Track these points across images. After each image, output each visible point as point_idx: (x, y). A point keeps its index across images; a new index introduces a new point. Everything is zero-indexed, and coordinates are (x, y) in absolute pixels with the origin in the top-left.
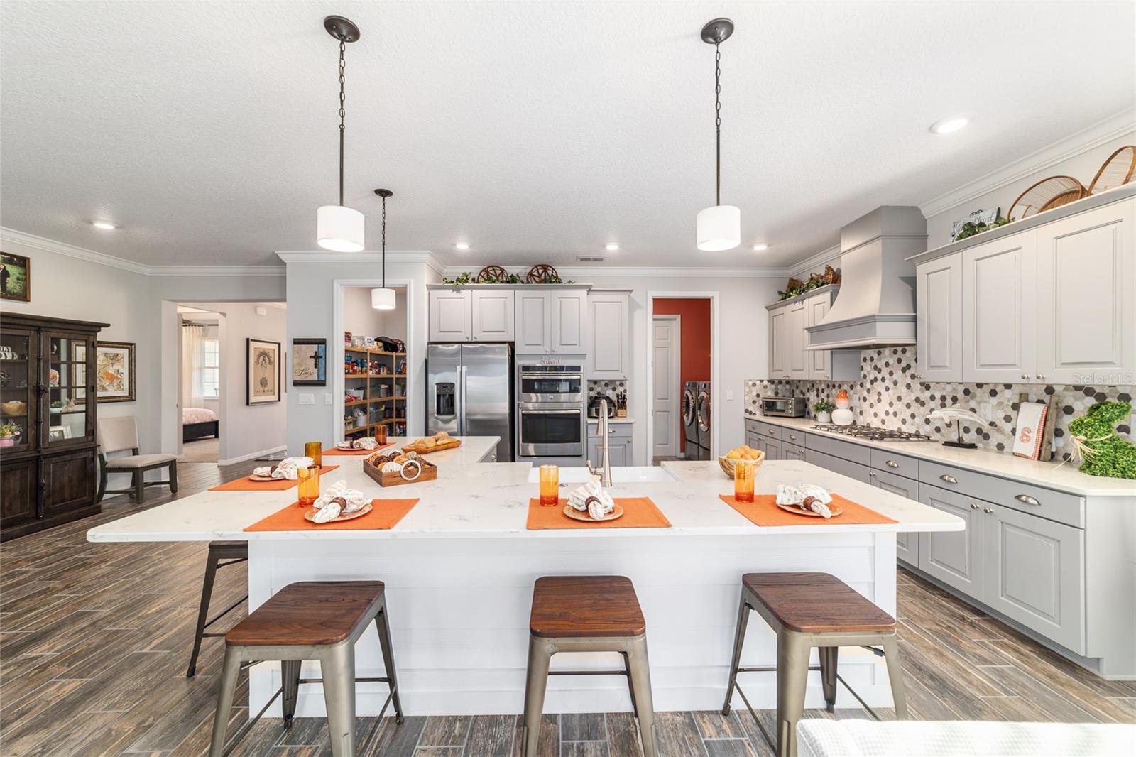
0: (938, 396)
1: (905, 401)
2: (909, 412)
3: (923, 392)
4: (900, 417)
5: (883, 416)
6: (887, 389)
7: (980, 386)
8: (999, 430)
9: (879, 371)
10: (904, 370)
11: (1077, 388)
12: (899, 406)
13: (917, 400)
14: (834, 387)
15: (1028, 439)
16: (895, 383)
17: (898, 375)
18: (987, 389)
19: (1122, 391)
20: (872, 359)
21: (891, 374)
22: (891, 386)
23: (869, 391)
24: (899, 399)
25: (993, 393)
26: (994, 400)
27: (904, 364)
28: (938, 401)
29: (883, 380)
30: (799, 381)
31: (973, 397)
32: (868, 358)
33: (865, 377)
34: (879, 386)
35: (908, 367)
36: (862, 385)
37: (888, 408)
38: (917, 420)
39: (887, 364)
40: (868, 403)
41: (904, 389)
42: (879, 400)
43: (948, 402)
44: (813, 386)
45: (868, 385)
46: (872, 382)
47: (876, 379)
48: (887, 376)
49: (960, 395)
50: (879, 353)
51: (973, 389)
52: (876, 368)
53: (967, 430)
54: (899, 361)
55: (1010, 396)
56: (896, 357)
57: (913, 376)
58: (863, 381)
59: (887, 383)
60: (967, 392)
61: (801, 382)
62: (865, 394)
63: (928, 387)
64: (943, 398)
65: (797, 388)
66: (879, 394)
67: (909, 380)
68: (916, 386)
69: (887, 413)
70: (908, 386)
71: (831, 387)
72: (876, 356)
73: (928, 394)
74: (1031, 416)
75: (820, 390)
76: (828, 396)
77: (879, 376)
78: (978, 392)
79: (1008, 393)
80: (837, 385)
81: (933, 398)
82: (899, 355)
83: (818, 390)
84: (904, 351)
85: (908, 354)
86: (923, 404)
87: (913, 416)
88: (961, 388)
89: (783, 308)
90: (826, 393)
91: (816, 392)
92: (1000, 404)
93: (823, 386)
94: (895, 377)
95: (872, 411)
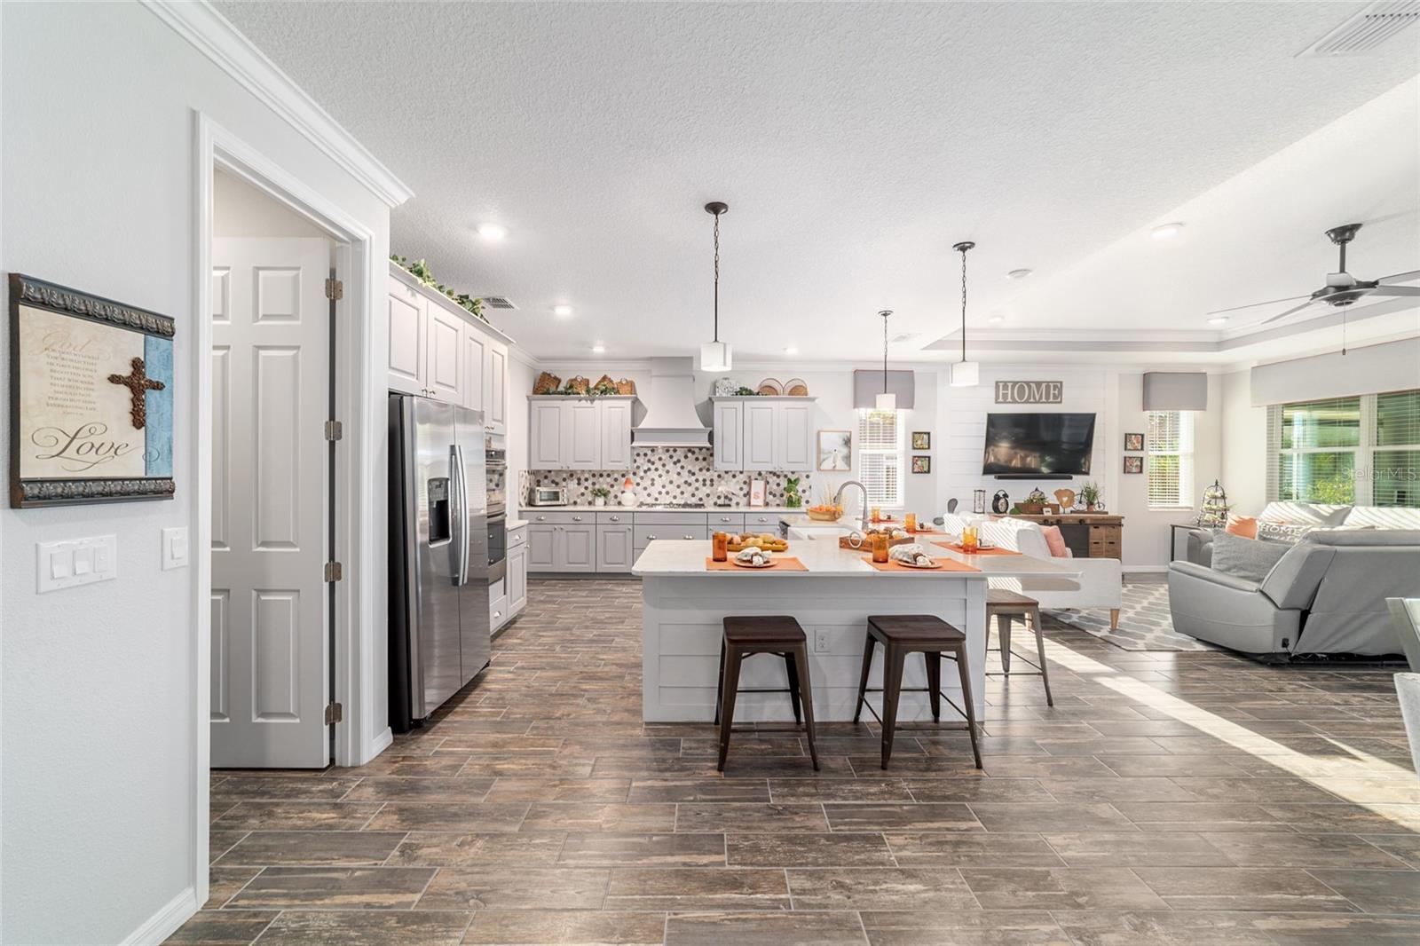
0: (701, 479)
1: (675, 484)
2: (679, 491)
3: (689, 477)
4: (672, 495)
5: (657, 495)
6: (660, 476)
7: (727, 472)
8: (738, 496)
9: (653, 463)
10: (675, 463)
11: (771, 473)
12: (669, 487)
13: (686, 482)
14: (601, 475)
15: (758, 497)
16: (668, 472)
17: (670, 466)
18: (731, 474)
19: (785, 473)
20: (645, 455)
21: (664, 465)
22: (664, 473)
23: (642, 478)
24: (671, 482)
25: (734, 476)
26: (734, 480)
27: (675, 459)
28: (701, 482)
29: (657, 470)
30: (550, 471)
31: (723, 479)
32: (642, 454)
33: (638, 467)
34: (652, 474)
35: (679, 461)
36: (634, 474)
37: (661, 489)
38: (685, 495)
39: (660, 459)
40: (641, 487)
41: (675, 476)
42: (653, 484)
43: (708, 483)
44: (572, 475)
45: (642, 474)
46: (645, 472)
47: (649, 469)
48: (660, 467)
49: (715, 478)
50: (653, 451)
51: (723, 474)
52: (649, 461)
53: (719, 497)
54: (671, 457)
55: (742, 478)
56: (668, 454)
57: (682, 467)
58: (637, 471)
59: (660, 472)
60: (719, 476)
61: (552, 473)
62: (638, 480)
63: (694, 474)
64: (704, 480)
65: (546, 477)
66: (653, 480)
67: (679, 470)
68: (685, 473)
69: (660, 493)
70: (679, 474)
71: (597, 476)
72: (649, 453)
73: (694, 478)
74: (758, 487)
75: (583, 478)
76: (594, 484)
77: (653, 467)
78: (726, 475)
79: (741, 476)
80: (605, 474)
81: (697, 480)
82: (671, 452)
83: (579, 479)
84: (675, 451)
85: (678, 453)
86: (690, 485)
87: (682, 493)
88: (716, 474)
89: (560, 402)
90: (590, 482)
91: (576, 481)
92: (738, 482)
93: (587, 476)
94: (667, 468)
95: (646, 493)
